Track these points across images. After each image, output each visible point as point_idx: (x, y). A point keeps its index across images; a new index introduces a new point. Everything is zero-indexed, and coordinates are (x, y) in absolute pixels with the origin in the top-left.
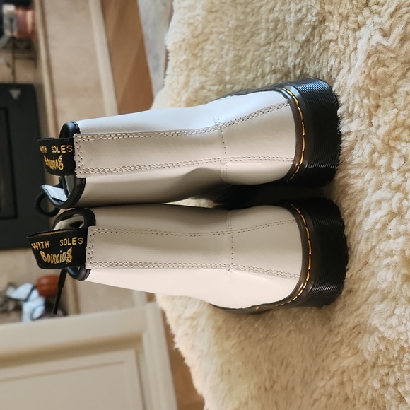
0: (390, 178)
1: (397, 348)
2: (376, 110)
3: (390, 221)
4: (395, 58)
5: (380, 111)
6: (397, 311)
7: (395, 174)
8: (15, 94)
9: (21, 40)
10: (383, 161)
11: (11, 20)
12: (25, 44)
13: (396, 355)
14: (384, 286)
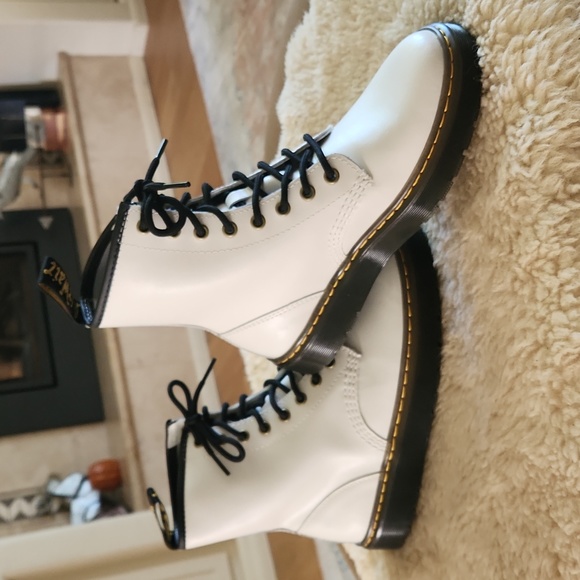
0: (534, 308)
1: (548, 476)
2: (517, 238)
3: (536, 351)
4: (537, 190)
5: (521, 240)
6: (547, 441)
7: (539, 305)
8: (46, 222)
9: (49, 152)
10: (526, 291)
11: (37, 128)
12: (54, 157)
13: (547, 483)
14: (532, 415)
